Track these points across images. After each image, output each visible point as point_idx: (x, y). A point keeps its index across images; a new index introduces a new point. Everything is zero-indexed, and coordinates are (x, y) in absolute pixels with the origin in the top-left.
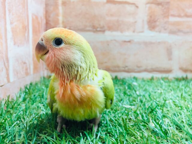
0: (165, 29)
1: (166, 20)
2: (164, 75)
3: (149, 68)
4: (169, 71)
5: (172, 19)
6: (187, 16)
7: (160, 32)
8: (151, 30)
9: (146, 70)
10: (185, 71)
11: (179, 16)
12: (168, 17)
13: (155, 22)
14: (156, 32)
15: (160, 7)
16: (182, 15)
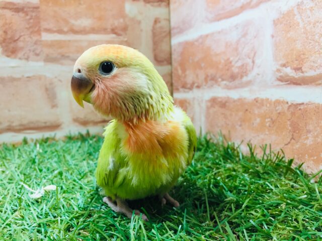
0: (37, 55)
1: (35, 38)
2: (47, 134)
3: (16, 124)
4: (55, 127)
5: (46, 37)
6: (74, 31)
7: (27, 59)
8: (8, 56)
9: (10, 129)
10: (85, 123)
11: (60, 32)
12: (38, 32)
13: (15, 41)
14: (20, 59)
15: (21, 14)
16: (65, 29)
